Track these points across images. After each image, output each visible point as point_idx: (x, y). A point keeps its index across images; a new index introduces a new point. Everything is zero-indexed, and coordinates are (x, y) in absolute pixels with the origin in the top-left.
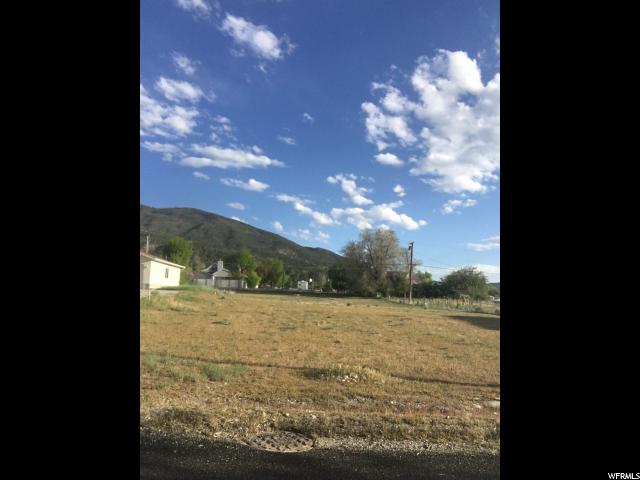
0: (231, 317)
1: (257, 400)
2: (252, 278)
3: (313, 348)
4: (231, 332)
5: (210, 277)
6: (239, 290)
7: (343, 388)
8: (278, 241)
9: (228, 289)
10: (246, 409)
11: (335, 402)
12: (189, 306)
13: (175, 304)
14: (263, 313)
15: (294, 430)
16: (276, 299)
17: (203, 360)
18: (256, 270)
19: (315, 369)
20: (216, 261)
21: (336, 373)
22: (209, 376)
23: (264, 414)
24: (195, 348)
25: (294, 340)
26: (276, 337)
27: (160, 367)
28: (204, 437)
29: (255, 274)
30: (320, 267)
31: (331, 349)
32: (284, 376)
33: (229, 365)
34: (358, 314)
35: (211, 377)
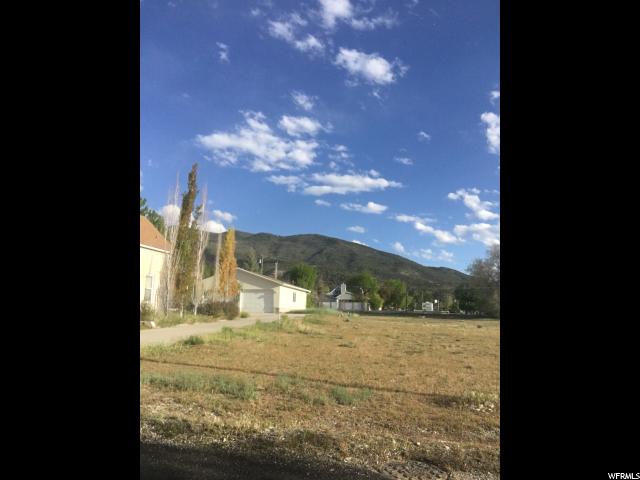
0: (356, 340)
1: (386, 426)
2: (375, 300)
3: (443, 373)
4: (357, 355)
5: (335, 300)
6: (362, 312)
7: (478, 417)
8: (399, 262)
9: (352, 312)
10: (374, 436)
11: (469, 433)
12: (316, 328)
13: (302, 327)
14: (388, 336)
15: (426, 461)
16: (401, 321)
17: (331, 383)
18: (379, 292)
19: (446, 396)
20: (339, 284)
21: (469, 401)
22: (338, 399)
23: (394, 442)
24: (323, 371)
25: (421, 364)
26: (402, 362)
27: (291, 389)
28: (335, 461)
29: (377, 296)
30: (445, 287)
31: (462, 375)
32: (412, 402)
33: (356, 389)
34: (490, 337)
35: (339, 401)
